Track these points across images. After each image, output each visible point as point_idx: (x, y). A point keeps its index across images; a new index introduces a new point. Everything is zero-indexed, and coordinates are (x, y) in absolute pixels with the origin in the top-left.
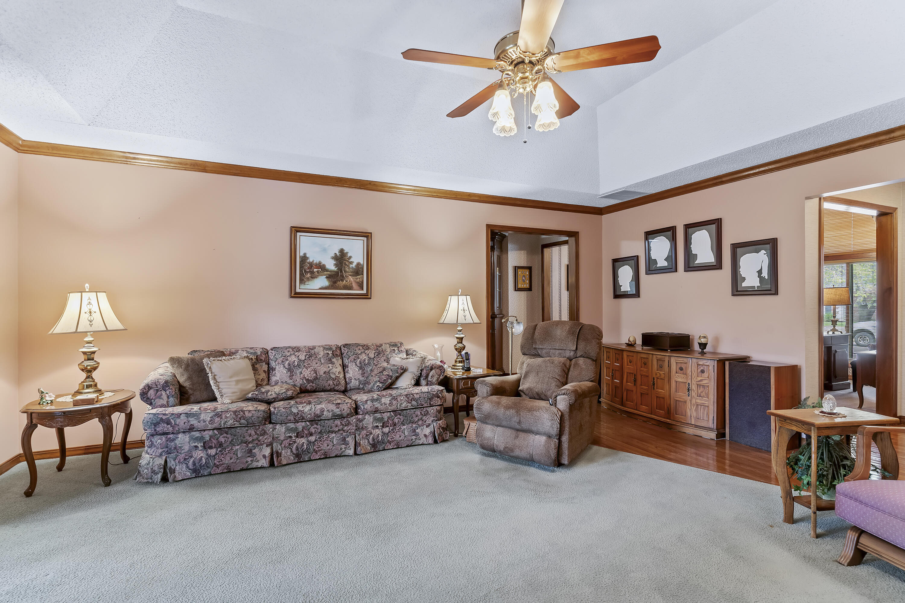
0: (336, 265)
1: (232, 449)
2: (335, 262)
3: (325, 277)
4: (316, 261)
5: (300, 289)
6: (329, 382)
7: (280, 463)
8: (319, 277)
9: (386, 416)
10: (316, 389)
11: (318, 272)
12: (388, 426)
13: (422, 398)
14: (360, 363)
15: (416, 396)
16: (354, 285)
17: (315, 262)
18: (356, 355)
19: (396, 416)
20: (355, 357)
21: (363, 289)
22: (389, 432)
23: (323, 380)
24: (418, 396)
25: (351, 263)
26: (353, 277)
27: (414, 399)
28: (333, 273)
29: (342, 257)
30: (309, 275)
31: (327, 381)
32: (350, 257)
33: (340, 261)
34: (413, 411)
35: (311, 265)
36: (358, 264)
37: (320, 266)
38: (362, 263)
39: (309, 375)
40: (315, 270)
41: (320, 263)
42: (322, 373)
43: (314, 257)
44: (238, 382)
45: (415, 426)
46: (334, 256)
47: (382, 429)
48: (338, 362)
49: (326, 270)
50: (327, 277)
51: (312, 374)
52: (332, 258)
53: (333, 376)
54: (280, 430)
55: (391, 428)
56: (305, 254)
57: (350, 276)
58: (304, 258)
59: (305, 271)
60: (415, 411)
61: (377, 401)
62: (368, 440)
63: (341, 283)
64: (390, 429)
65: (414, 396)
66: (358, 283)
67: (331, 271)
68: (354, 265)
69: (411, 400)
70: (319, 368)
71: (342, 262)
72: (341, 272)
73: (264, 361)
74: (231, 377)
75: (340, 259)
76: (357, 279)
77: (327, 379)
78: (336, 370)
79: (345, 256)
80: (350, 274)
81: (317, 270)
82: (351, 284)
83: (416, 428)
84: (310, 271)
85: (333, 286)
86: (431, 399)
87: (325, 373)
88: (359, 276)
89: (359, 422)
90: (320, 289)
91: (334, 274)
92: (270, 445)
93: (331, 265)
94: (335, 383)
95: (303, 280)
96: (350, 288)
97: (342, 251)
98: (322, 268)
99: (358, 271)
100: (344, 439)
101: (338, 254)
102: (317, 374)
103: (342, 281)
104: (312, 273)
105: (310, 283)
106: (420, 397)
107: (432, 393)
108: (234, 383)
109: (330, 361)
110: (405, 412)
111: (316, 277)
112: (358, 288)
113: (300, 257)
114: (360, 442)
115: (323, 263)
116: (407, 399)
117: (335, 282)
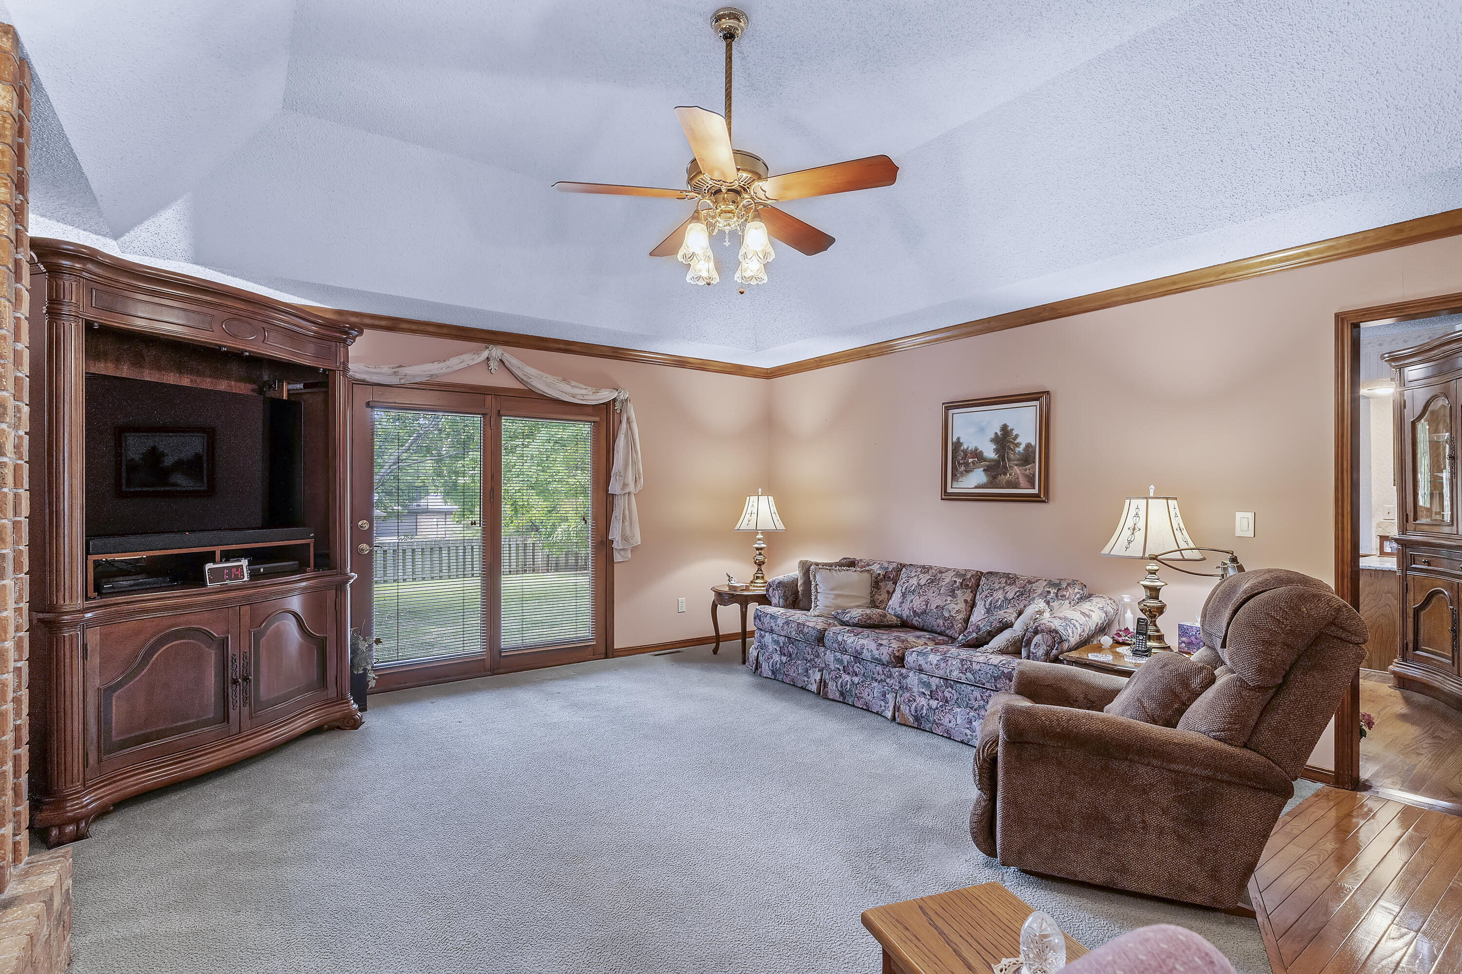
0: (996, 451)
1: (796, 662)
2: (995, 447)
3: (982, 469)
4: (972, 447)
5: (952, 488)
6: (938, 620)
7: (826, 695)
8: (975, 470)
9: (934, 682)
10: (923, 626)
11: (973, 463)
12: (937, 699)
13: (982, 672)
14: (990, 604)
15: (975, 667)
16: (1022, 481)
17: (970, 449)
18: (991, 590)
19: (947, 687)
20: (988, 593)
21: (1034, 488)
22: (937, 708)
23: (931, 616)
24: (978, 667)
25: (1018, 445)
26: (1021, 468)
27: (970, 670)
28: (992, 463)
29: (1005, 438)
30: (963, 468)
31: (937, 619)
32: (1017, 436)
33: (1002, 443)
34: (970, 688)
35: (965, 452)
36: (1028, 446)
37: (976, 453)
38: (1033, 443)
39: (919, 606)
40: (970, 460)
41: (976, 449)
42: (933, 607)
43: (969, 442)
44: (837, 596)
45: (972, 714)
46: (993, 437)
47: (929, 700)
48: (963, 596)
49: (983, 459)
50: (984, 470)
51: (922, 605)
52: (991, 441)
53: (946, 615)
54: (830, 657)
55: (941, 703)
56: (958, 439)
57: (1015, 467)
58: (957, 444)
59: (959, 463)
60: (973, 691)
61: (923, 656)
62: (910, 708)
63: (1003, 479)
64: (938, 703)
65: (972, 665)
66: (1026, 476)
67: (991, 460)
68: (1021, 449)
69: (966, 670)
70: (934, 599)
71: (1005, 445)
72: (1004, 460)
73: (892, 580)
74: (832, 589)
75: (1002, 440)
76: (1026, 470)
77: (937, 617)
78: (955, 606)
79: (1010, 435)
80: (1015, 462)
81: (972, 460)
82: (1018, 478)
83: (973, 719)
84: (964, 463)
85: (991, 484)
86: (996, 679)
87: (937, 607)
88: (1029, 466)
89: (902, 678)
90: (976, 487)
91: (994, 465)
92: (821, 670)
93: (990, 452)
94: (946, 624)
95: (956, 475)
96: (1016, 485)
97: (1004, 428)
98: (978, 455)
99: (1027, 459)
100: (884, 695)
101: (999, 433)
102: (927, 607)
103: (1005, 474)
104: (967, 464)
105: (964, 479)
106: (980, 670)
107: (1002, 669)
108: (833, 596)
109: (952, 593)
110: (958, 685)
111: (971, 471)
112: (1028, 485)
113: (953, 443)
114: (900, 706)
115: (980, 449)
116: (960, 666)
117: (995, 477)
